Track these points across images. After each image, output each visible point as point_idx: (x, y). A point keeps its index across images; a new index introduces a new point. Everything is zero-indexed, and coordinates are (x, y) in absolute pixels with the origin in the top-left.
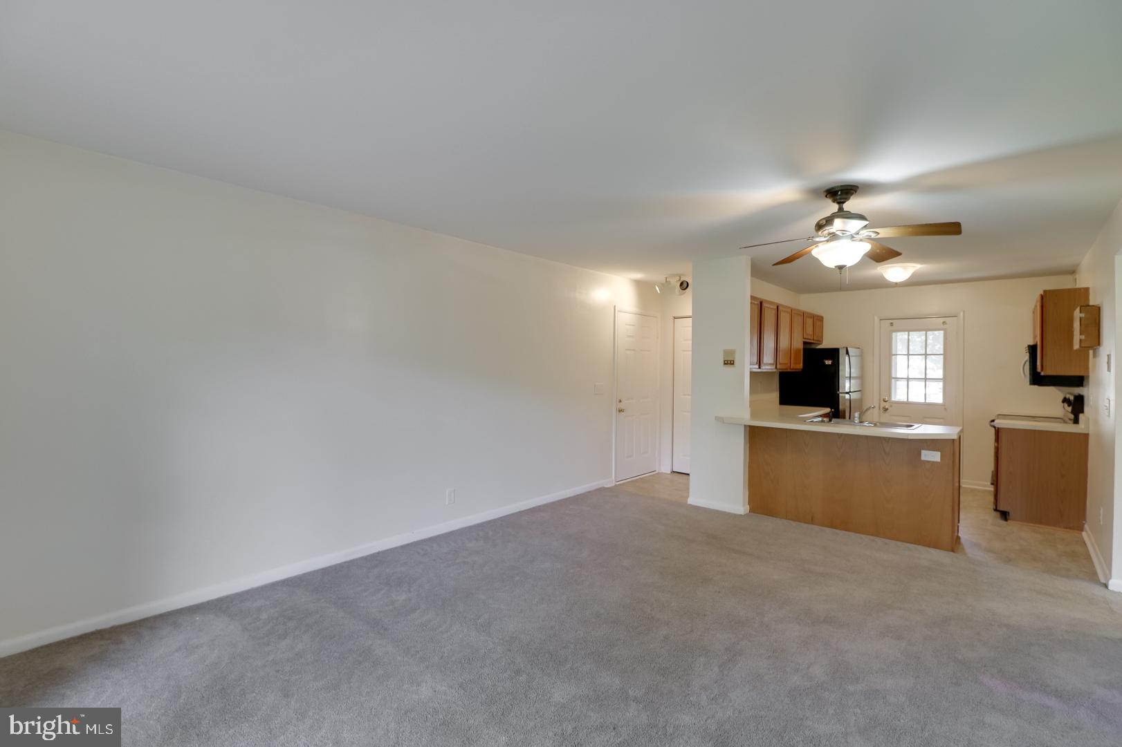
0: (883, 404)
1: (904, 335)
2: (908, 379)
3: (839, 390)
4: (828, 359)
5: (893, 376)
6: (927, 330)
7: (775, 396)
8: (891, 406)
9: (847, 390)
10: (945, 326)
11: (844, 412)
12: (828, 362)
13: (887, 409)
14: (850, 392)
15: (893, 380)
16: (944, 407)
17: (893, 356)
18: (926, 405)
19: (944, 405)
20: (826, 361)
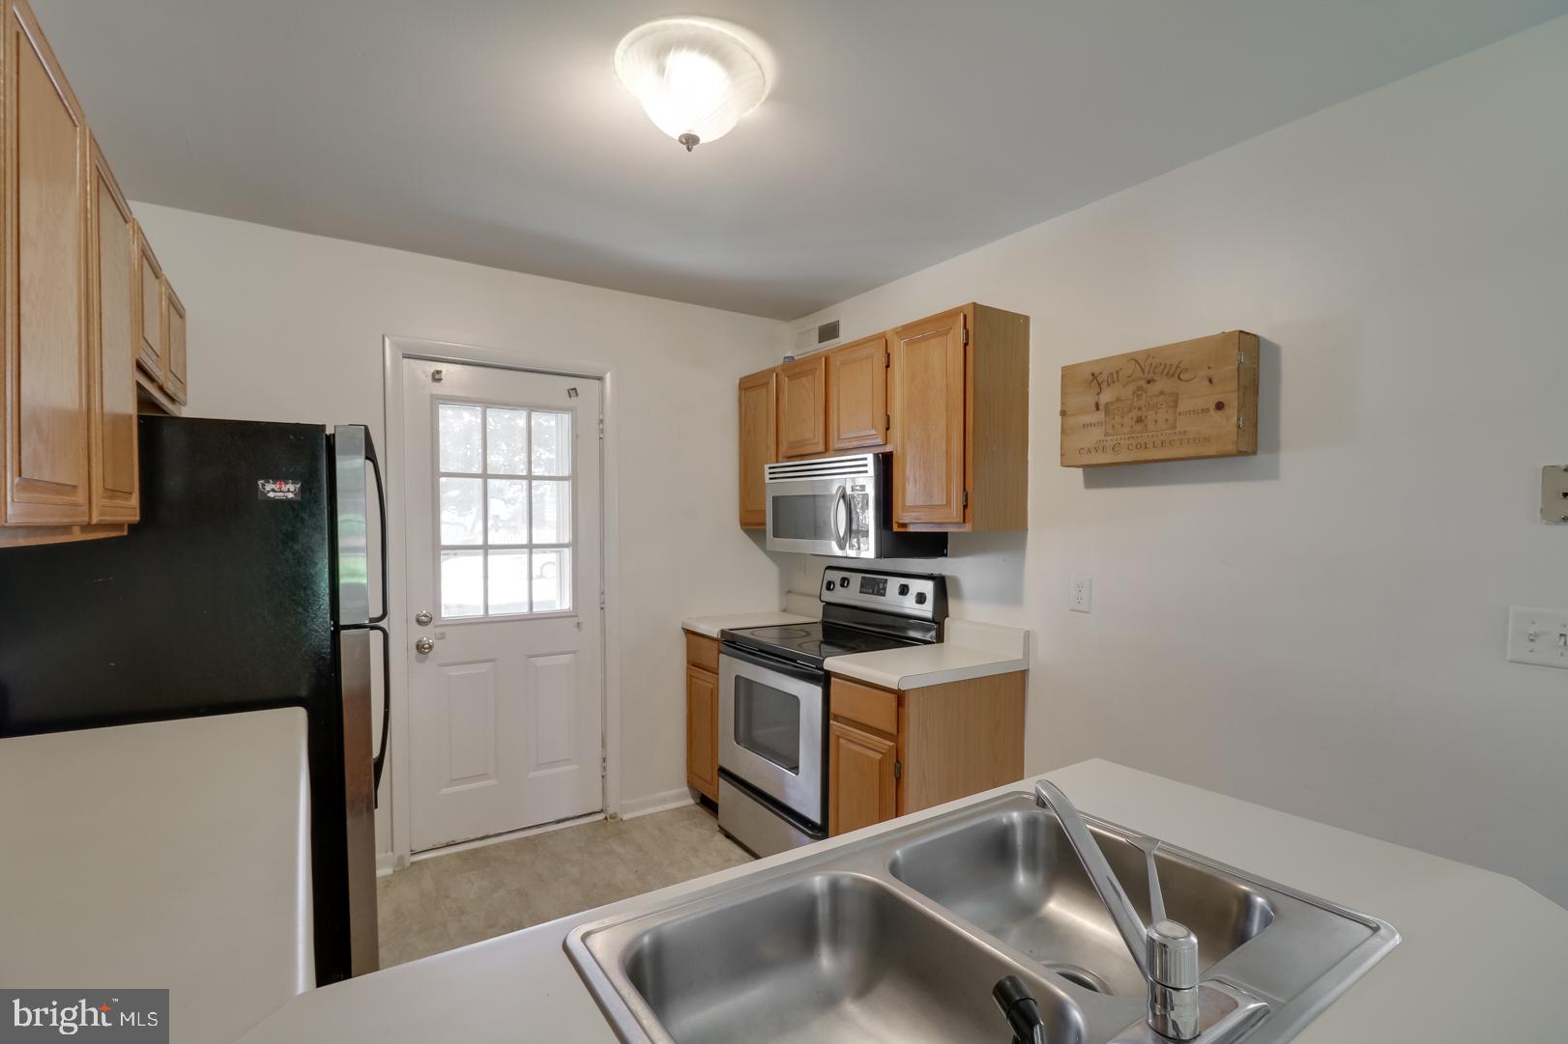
0: (417, 633)
2: (487, 548)
5: (444, 542)
6: (531, 409)
8: (442, 636)
10: (574, 402)
13: (430, 647)
15: (445, 556)
16: (576, 620)
17: (440, 477)
18: (532, 621)
19: (576, 616)
20: (269, 487)
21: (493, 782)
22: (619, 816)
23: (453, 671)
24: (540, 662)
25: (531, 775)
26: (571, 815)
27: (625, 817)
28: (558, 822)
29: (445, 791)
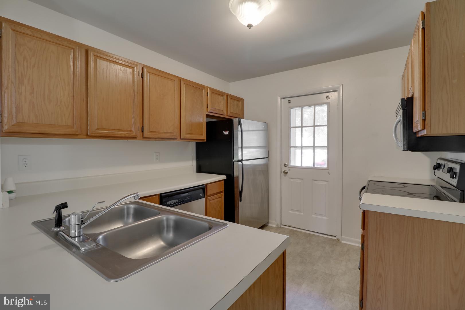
0: (284, 169)
1: (298, 111)
2: (302, 147)
3: (233, 159)
4: (226, 130)
5: (292, 145)
6: (315, 105)
7: (193, 164)
8: (290, 170)
9: (240, 158)
10: (329, 100)
11: (238, 177)
12: (226, 133)
13: (287, 173)
14: (242, 160)
15: (292, 149)
16: (328, 171)
17: (291, 128)
18: (314, 170)
19: (328, 170)
20: (225, 132)
21: (302, 214)
22: (340, 240)
23: (292, 180)
24: (317, 182)
25: (313, 216)
26: (325, 233)
27: (342, 242)
28: (321, 234)
29: (290, 212)
